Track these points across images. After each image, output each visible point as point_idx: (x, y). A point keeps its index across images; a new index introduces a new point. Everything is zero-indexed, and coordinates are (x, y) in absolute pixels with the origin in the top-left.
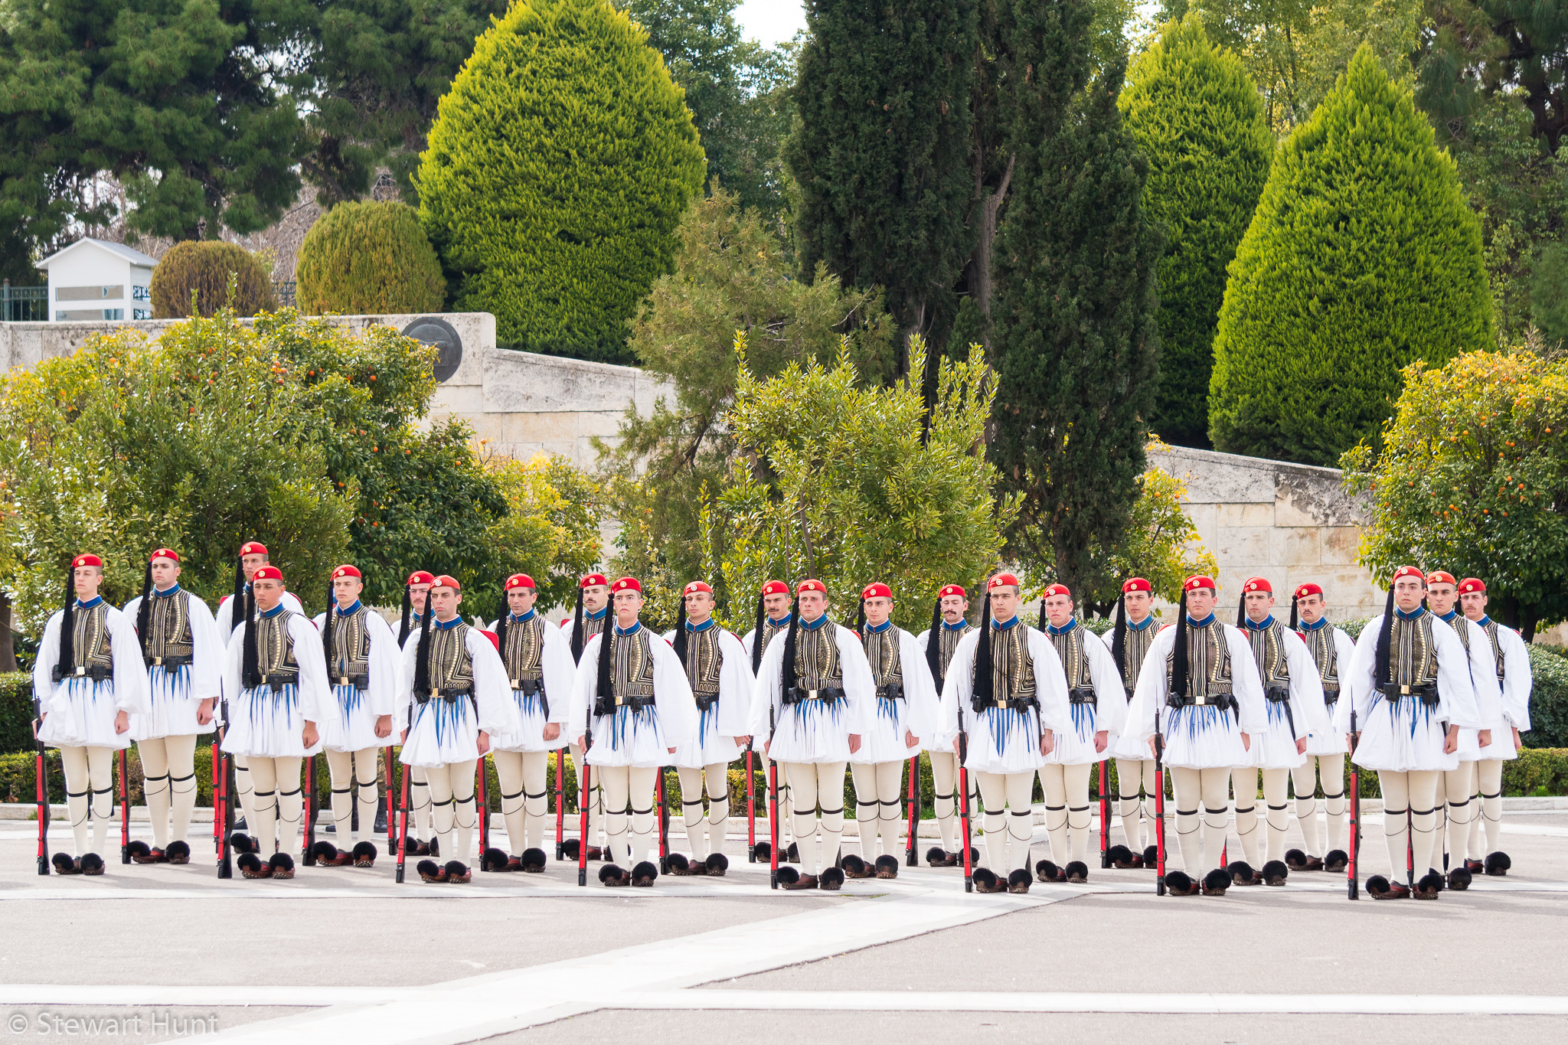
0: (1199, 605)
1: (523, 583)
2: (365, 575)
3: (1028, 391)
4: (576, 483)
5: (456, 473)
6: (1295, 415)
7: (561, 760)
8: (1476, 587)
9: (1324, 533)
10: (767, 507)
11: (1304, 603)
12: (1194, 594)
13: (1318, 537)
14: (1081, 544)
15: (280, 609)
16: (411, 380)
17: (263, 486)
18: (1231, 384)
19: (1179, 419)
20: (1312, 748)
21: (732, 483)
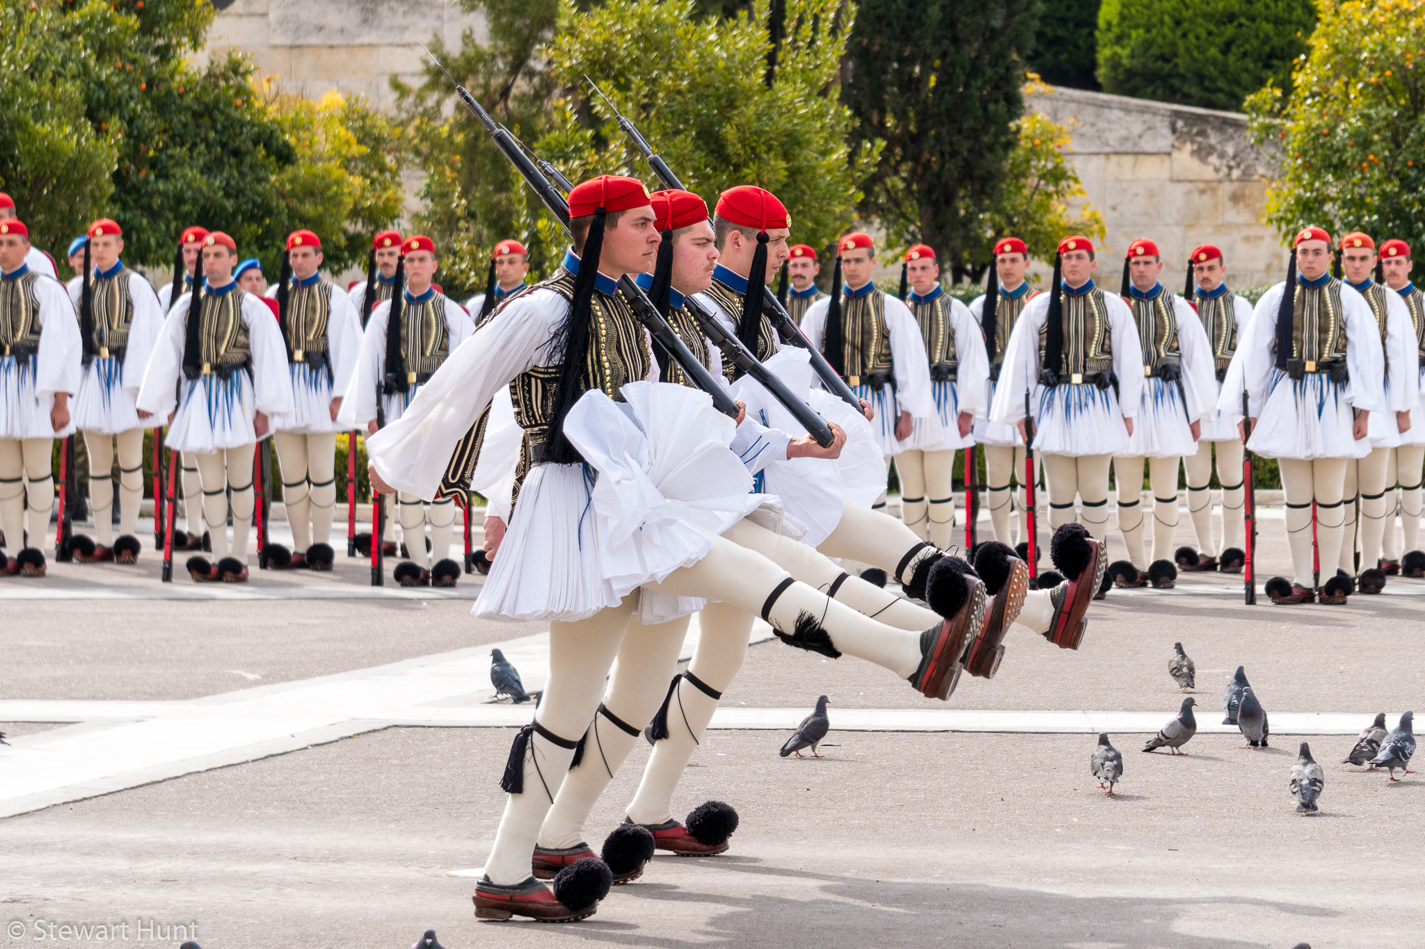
0: (1076, 270)
1: (307, 241)
2: (127, 231)
3: (889, 24)
4: (374, 126)
5: (237, 115)
6: (1195, 54)
7: (353, 442)
8: (1401, 251)
9: (1227, 188)
10: (591, 156)
11: (1201, 269)
12: (1069, 257)
13: (1220, 192)
14: (949, 199)
15: (24, 270)
16: (185, 7)
17: (12, 129)
18: (1123, 18)
19: (1064, 57)
20: (1206, 434)
21: (551, 128)
